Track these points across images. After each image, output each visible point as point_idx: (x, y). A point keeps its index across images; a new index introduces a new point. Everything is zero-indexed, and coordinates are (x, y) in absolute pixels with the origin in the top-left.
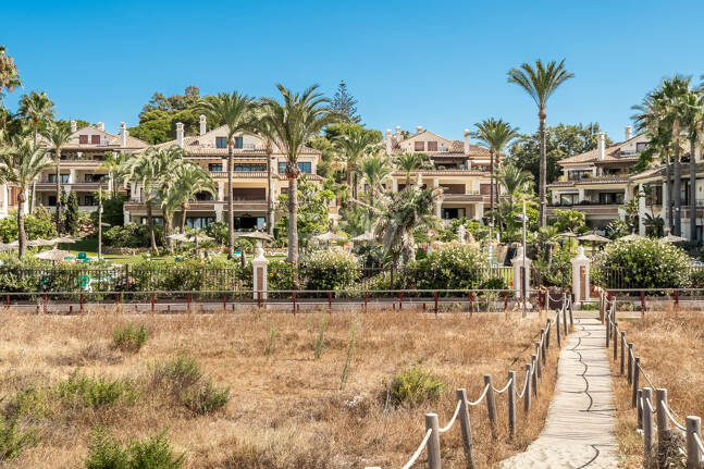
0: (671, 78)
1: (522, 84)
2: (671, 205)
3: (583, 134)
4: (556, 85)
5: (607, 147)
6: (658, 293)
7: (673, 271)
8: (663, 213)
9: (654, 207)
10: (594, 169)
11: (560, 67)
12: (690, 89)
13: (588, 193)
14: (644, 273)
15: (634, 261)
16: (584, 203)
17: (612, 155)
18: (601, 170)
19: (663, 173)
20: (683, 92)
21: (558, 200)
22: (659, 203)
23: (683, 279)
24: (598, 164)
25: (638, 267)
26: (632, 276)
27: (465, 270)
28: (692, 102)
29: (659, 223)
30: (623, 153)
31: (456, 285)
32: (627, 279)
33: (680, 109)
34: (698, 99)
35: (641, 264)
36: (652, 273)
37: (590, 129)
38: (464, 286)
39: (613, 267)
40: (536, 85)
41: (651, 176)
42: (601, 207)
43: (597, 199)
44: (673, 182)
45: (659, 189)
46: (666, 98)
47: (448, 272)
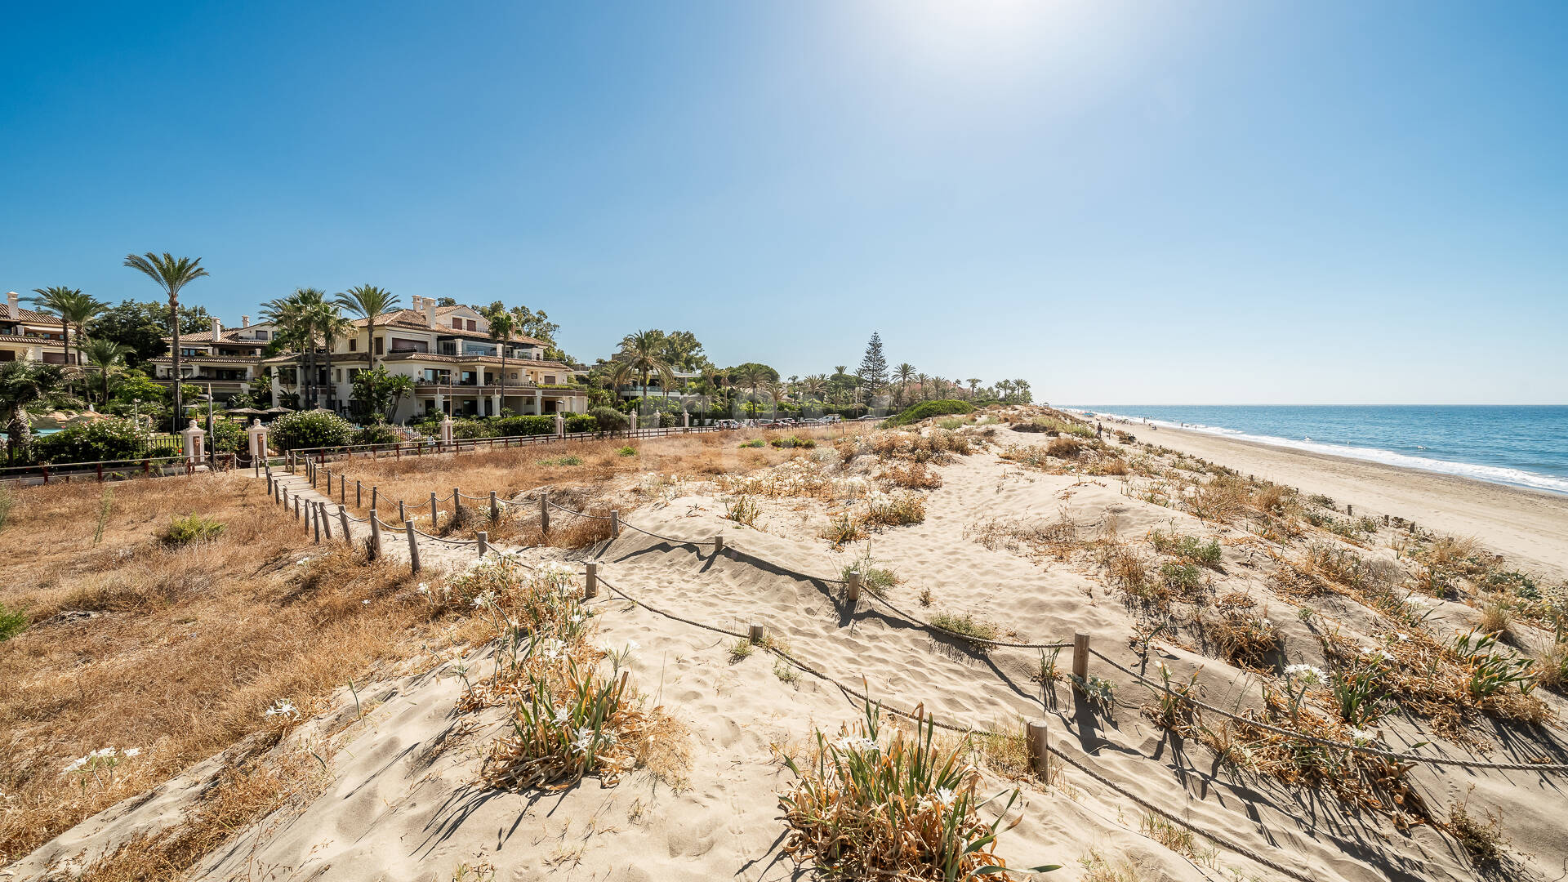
0: (306, 289)
1: (146, 271)
2: (307, 383)
3: (187, 315)
4: (189, 278)
5: (223, 331)
6: (329, 450)
7: (339, 434)
8: (298, 390)
9: (289, 385)
10: (210, 349)
11: (195, 263)
12: (323, 300)
13: (202, 369)
14: (316, 437)
15: (307, 428)
16: (199, 378)
17: (229, 338)
18: (217, 350)
19: (298, 359)
20: (317, 302)
21: (165, 374)
22: (294, 382)
23: (347, 439)
24: (214, 345)
25: (310, 432)
26: (305, 438)
27: (123, 442)
28: (326, 310)
29: (295, 397)
30: (241, 338)
31: (113, 456)
32: (301, 441)
33: (316, 314)
34: (331, 309)
35: (313, 430)
36: (322, 436)
37: (195, 311)
38: (122, 457)
39: (288, 433)
40: (165, 276)
41: (285, 361)
42: (221, 383)
43: (214, 375)
44: (309, 367)
45: (294, 372)
46: (301, 304)
47: (100, 445)
